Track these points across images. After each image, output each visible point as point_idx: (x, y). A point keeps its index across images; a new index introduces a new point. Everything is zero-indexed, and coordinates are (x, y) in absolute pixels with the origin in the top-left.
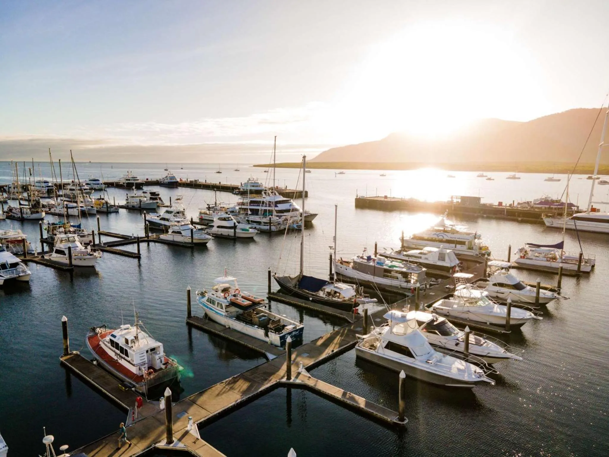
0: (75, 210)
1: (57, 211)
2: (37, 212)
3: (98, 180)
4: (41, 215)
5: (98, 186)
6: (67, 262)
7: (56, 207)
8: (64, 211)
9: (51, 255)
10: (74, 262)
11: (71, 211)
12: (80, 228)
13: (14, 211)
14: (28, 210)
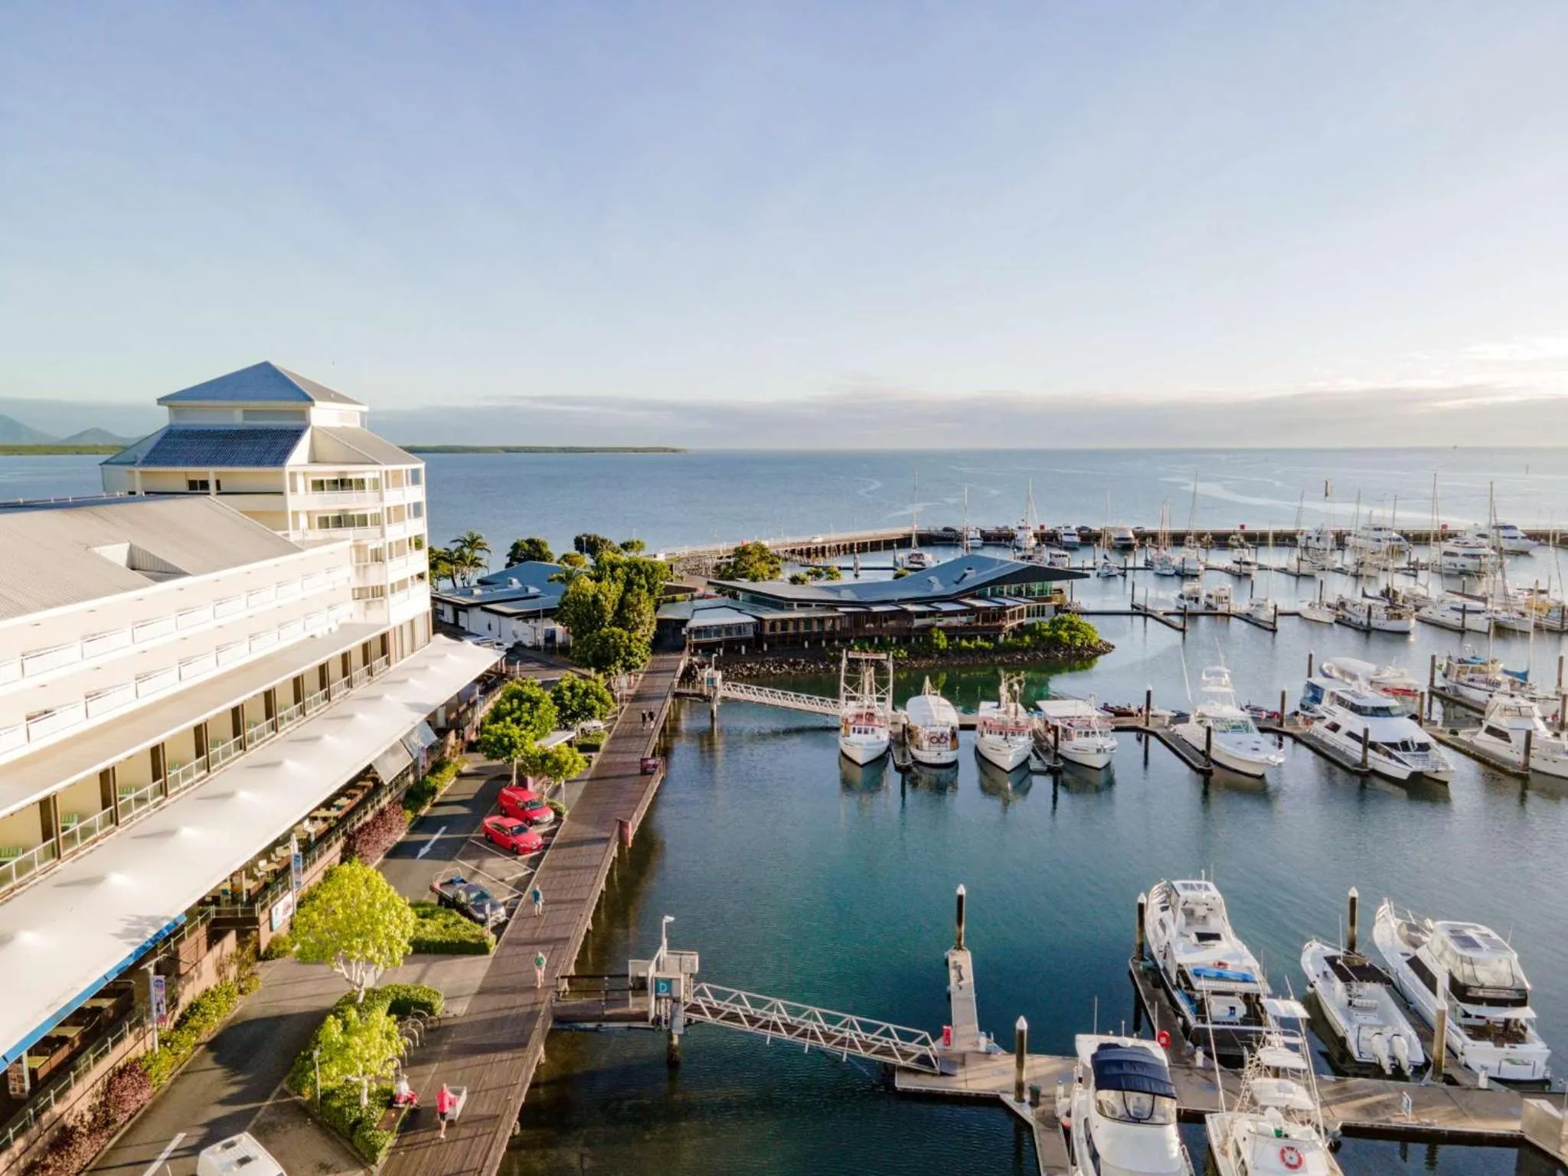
0: (1481, 617)
1: (1436, 616)
2: (1400, 617)
3: (1513, 528)
4: (1408, 624)
5: (1513, 541)
6: (1519, 758)
7: (1435, 607)
8: (1453, 618)
9: (1475, 734)
10: (1534, 763)
11: (1471, 621)
12: (1526, 680)
13: (1349, 607)
14: (1383, 611)
